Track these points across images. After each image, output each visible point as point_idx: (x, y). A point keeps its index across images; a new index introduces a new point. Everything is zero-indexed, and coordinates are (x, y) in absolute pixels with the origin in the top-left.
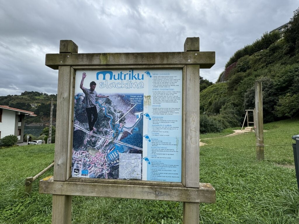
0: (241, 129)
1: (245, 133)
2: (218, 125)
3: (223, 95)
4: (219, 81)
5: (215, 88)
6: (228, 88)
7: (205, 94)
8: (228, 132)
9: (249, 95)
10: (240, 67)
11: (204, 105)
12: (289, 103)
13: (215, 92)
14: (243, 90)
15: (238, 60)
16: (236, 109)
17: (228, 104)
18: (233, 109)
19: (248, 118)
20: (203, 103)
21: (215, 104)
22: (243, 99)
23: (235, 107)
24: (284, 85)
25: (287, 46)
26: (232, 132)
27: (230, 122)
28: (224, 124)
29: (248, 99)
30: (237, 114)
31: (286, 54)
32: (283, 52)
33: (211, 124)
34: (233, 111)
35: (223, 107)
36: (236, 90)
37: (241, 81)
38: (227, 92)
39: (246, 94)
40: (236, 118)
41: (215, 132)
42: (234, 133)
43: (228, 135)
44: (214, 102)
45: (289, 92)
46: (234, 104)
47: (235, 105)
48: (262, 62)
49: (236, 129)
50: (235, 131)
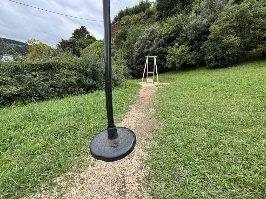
6: (115, 42)
7: (92, 47)
10: (123, 24)
15: (122, 19)
17: (118, 55)
23: (124, 59)
30: (127, 66)
32: (155, 17)
34: (124, 62)
35: (113, 58)
38: (114, 47)
40: (128, 70)
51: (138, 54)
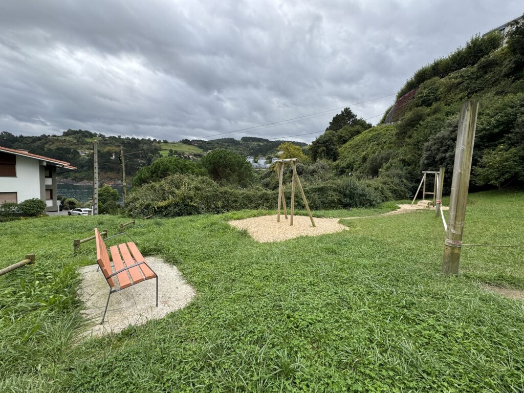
0: (410, 203)
1: (417, 210)
2: (373, 195)
3: (388, 145)
4: (383, 121)
5: (375, 133)
6: (397, 134)
7: (357, 143)
8: (389, 207)
9: (431, 147)
10: (421, 97)
11: (354, 162)
12: (501, 162)
13: (374, 141)
14: (421, 138)
15: (420, 86)
16: (406, 169)
17: (394, 161)
18: (402, 169)
19: (424, 186)
20: (353, 158)
21: (372, 160)
22: (420, 152)
23: (404, 166)
24: (496, 130)
25: (511, 60)
26: (395, 208)
27: (394, 191)
28: (383, 194)
29: (429, 153)
30: (407, 179)
31: (507, 75)
32: (501, 71)
33: (361, 192)
34: (401, 172)
35: (385, 166)
36: (410, 137)
37: (421, 122)
38: (395, 142)
39: (426, 144)
40: (405, 185)
41: (366, 207)
42: (398, 210)
43: (388, 213)
44: (371, 157)
45: (504, 142)
46: (403, 161)
47: (405, 163)
48: (461, 90)
49: (402, 203)
50: (400, 206)
51: (426, 162)
